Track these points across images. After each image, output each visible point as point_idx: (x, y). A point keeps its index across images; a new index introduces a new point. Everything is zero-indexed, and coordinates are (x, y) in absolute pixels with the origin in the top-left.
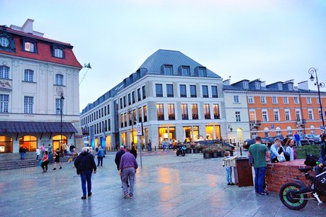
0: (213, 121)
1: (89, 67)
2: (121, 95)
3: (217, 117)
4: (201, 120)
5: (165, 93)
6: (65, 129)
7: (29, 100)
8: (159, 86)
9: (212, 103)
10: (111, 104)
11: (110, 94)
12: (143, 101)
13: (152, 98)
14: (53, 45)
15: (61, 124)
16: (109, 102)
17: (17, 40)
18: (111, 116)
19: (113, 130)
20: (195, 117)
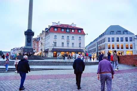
0: (129, 49)
1: (87, 34)
2: (99, 41)
3: (131, 48)
4: (125, 49)
5: (111, 40)
6: (81, 51)
7: (73, 44)
8: (109, 38)
9: (129, 43)
10: (96, 43)
11: (96, 40)
12: (104, 43)
13: (107, 42)
14: (79, 29)
15: (80, 50)
16: (96, 42)
17: (70, 29)
18: (96, 47)
19: (96, 52)
20: (122, 48)
